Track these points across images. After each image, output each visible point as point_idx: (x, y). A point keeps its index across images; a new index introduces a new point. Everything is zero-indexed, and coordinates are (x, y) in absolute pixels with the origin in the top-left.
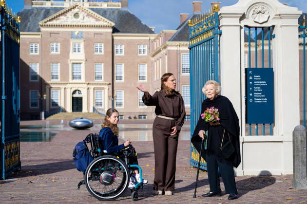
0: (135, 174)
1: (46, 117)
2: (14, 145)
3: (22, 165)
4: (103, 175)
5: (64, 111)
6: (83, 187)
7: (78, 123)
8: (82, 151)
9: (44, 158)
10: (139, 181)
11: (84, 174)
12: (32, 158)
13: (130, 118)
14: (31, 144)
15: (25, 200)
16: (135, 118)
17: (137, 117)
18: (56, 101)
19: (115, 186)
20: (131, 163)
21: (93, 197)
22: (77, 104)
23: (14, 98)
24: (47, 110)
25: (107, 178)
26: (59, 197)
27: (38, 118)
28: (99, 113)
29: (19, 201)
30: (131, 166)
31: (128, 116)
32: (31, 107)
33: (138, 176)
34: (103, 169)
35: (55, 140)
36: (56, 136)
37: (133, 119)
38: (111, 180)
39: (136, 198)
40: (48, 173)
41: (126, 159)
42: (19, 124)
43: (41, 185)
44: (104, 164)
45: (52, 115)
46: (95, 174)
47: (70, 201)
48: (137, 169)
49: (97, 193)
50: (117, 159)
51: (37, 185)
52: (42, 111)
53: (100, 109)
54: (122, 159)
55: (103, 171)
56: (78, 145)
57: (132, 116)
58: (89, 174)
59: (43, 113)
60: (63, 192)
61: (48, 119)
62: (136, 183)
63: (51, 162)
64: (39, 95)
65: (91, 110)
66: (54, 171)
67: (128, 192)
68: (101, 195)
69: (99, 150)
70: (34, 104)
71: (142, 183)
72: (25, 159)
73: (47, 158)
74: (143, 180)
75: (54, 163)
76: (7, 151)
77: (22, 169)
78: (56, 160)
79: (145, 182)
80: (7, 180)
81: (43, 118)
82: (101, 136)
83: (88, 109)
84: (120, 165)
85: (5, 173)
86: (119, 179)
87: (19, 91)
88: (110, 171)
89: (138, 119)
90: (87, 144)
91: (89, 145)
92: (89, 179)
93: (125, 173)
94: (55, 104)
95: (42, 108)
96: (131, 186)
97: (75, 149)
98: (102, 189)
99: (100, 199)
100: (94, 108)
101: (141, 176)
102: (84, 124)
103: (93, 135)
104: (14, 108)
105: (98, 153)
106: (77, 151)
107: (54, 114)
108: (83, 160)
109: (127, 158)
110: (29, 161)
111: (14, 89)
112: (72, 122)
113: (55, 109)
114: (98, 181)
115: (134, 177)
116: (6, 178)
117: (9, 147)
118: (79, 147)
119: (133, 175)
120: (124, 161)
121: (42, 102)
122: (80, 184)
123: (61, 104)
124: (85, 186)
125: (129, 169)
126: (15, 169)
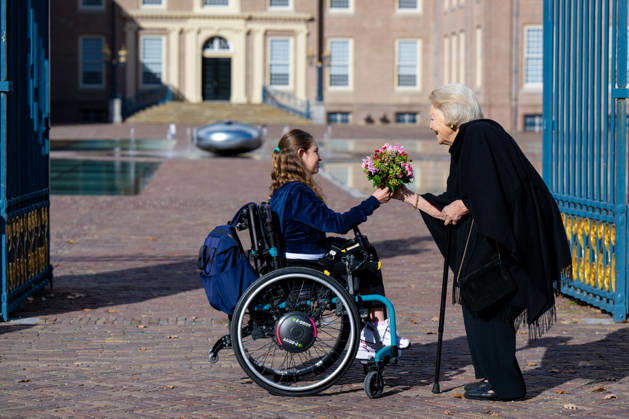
0: (376, 320)
1: (126, 113)
2: (32, 221)
3: (57, 273)
4: (284, 323)
5: (178, 98)
6: (226, 353)
7: (219, 138)
8: (225, 252)
9: (118, 252)
10: (387, 342)
11: (230, 318)
12: (86, 251)
13: (369, 120)
15: (63, 388)
16: (385, 120)
17: (391, 117)
18: (154, 69)
19: (318, 352)
21: (254, 385)
22: (216, 77)
23: (32, 84)
24: (130, 94)
25: (295, 331)
26: (158, 381)
27: (103, 116)
28: (281, 106)
29: (47, 392)
30: (365, 298)
31: (364, 115)
32: (82, 85)
33: (382, 327)
34: (283, 305)
36: (155, 177)
37: (378, 123)
38: (308, 338)
39: (376, 391)
40: (129, 300)
41: (350, 279)
42: (48, 156)
43: (109, 341)
44: (287, 292)
45: (143, 107)
46: (261, 321)
47: (189, 393)
48: (381, 306)
49: (267, 373)
50: (324, 279)
51: (96, 342)
52: (114, 97)
53: (283, 94)
54: (339, 277)
55: (282, 312)
56: (213, 234)
57: (377, 116)
58: (243, 319)
59: (117, 105)
60: (172, 365)
61: (131, 120)
62: (378, 346)
63: (141, 264)
64: (107, 50)
65: (257, 97)
66: (146, 295)
67: (356, 368)
68: (277, 378)
69: (273, 252)
70: (91, 77)
71: (395, 348)
72: (66, 252)
73: (127, 252)
74: (397, 339)
75: (144, 270)
76: (14, 238)
77: (56, 286)
79: (404, 343)
80: (13, 322)
81: (117, 117)
83: (248, 90)
84: (332, 295)
85: (9, 301)
87: (47, 64)
88: (302, 310)
89: (393, 125)
90: (239, 233)
91: (245, 239)
92: (244, 334)
93: (345, 318)
94: (152, 78)
95: (115, 88)
96: (364, 354)
97: (206, 248)
98: (279, 361)
99: (274, 392)
100: (265, 93)
101: (394, 328)
102: (236, 141)
103: (255, 208)
104: (34, 115)
105: (269, 258)
106: (210, 253)
107: (149, 105)
108: (227, 279)
109: (355, 274)
110: (76, 260)
111: (32, 59)
112: (202, 133)
113: (152, 92)
114: (268, 341)
115: (373, 330)
116: (12, 315)
117: (18, 227)
118: (215, 242)
119: (371, 325)
120: (345, 284)
121: (115, 71)
122: (219, 346)
123: (170, 78)
124: (232, 352)
125: (359, 306)
126: (35, 287)
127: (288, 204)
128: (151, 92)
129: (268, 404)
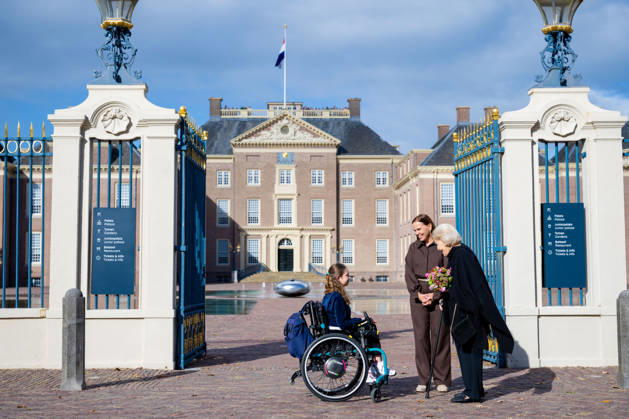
0: (376, 362)
1: (240, 278)
2: (196, 319)
3: (208, 348)
4: (329, 363)
5: (267, 270)
6: (299, 380)
7: (288, 288)
8: (298, 326)
9: (239, 338)
10: (383, 372)
11: (301, 361)
12: (222, 338)
13: (363, 280)
14: (220, 318)
15: (214, 399)
16: (371, 280)
17: (374, 278)
18: (254, 255)
19: (346, 380)
20: (370, 345)
21: (314, 397)
22: (285, 259)
23: (197, 249)
24: (242, 268)
25: (335, 367)
26: (262, 395)
27: (228, 279)
28: (318, 273)
29: (204, 401)
30: (371, 350)
31: (361, 277)
32: (217, 264)
33: (380, 365)
34: (328, 354)
35: (254, 312)
36: (256, 306)
37: (368, 282)
38: (341, 371)
39: (378, 398)
40: (246, 360)
41: (362, 340)
42: (204, 288)
43: (237, 378)
44: (330, 347)
45: (249, 275)
46: (317, 362)
47: (278, 401)
48: (379, 354)
49: (320, 390)
50: (349, 339)
51: (231, 378)
52: (234, 270)
53: (319, 267)
54: (357, 339)
55: (327, 358)
56: (291, 318)
57: (367, 278)
58: (307, 361)
59: (236, 273)
60: (269, 388)
61: (242, 281)
62: (377, 375)
63: (251, 344)
64: (230, 246)
65: (306, 269)
66: (254, 357)
67: (365, 389)
68: (325, 393)
69: (323, 326)
70: (224, 260)
71: (387, 376)
72: (212, 339)
73: (243, 338)
74: (387, 371)
75: (252, 346)
76: (187, 327)
77: (208, 353)
78: (258, 341)
79: (392, 373)
80: (186, 370)
81: (236, 280)
82: (326, 304)
83: (301, 266)
84: (354, 348)
85: (185, 359)
86: (351, 369)
87: (205, 240)
88: (338, 356)
89: (375, 282)
90: (305, 316)
91: (307, 318)
92: (308, 369)
93: (360, 360)
94: (253, 260)
95: (234, 265)
96: (370, 380)
97: (288, 325)
98: (327, 384)
99: (324, 399)
100: (310, 267)
101: (386, 364)
102: (297, 289)
103: (313, 304)
104: (198, 265)
105: (320, 329)
106: (290, 327)
107: (252, 274)
108: (299, 340)
109: (365, 337)
110: (218, 342)
111: (197, 237)
112: (279, 285)
113: (254, 267)
114: (321, 373)
115: (375, 367)
116: (185, 367)
117: (189, 321)
118: (293, 321)
119: (373, 364)
120: (360, 342)
121: (234, 257)
122: (294, 376)
123: (262, 260)
124: (301, 378)
125: (367, 354)
126: (197, 353)
127: (330, 303)
128: (252, 267)
129: (320, 406)
